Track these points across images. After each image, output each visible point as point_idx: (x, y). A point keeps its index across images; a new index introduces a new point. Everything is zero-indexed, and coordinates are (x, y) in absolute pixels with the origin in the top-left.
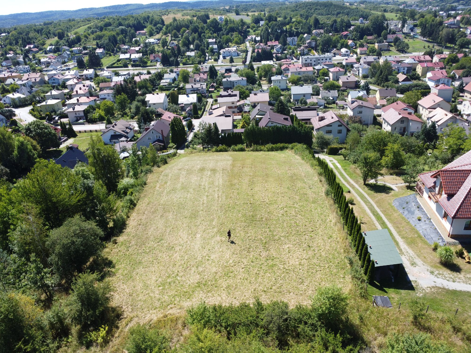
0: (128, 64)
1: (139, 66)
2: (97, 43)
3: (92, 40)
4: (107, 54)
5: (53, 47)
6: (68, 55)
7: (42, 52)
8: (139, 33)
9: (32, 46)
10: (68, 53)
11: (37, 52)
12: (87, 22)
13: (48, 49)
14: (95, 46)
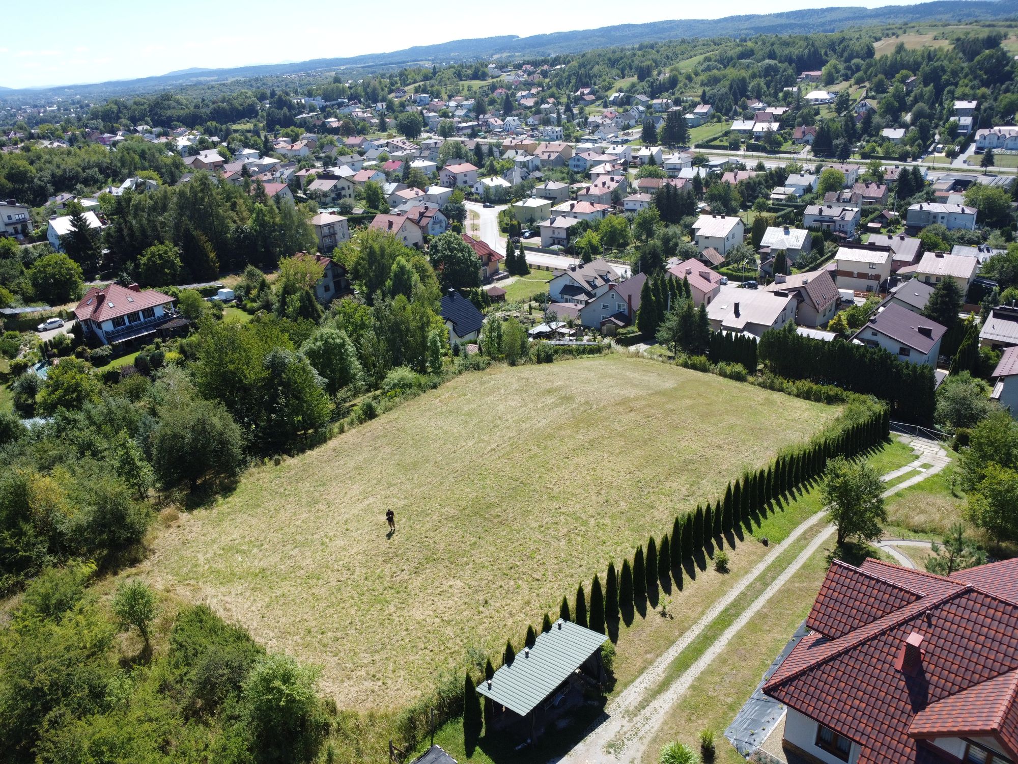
0: (743, 143)
1: (763, 149)
2: (704, 93)
3: (697, 86)
4: (713, 116)
5: (622, 94)
6: (640, 113)
7: (600, 102)
8: (807, 76)
9: (587, 91)
10: (641, 108)
11: (592, 102)
12: (713, 47)
13: (612, 98)
14: (698, 99)
